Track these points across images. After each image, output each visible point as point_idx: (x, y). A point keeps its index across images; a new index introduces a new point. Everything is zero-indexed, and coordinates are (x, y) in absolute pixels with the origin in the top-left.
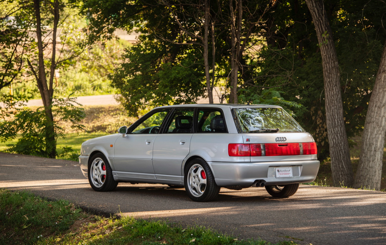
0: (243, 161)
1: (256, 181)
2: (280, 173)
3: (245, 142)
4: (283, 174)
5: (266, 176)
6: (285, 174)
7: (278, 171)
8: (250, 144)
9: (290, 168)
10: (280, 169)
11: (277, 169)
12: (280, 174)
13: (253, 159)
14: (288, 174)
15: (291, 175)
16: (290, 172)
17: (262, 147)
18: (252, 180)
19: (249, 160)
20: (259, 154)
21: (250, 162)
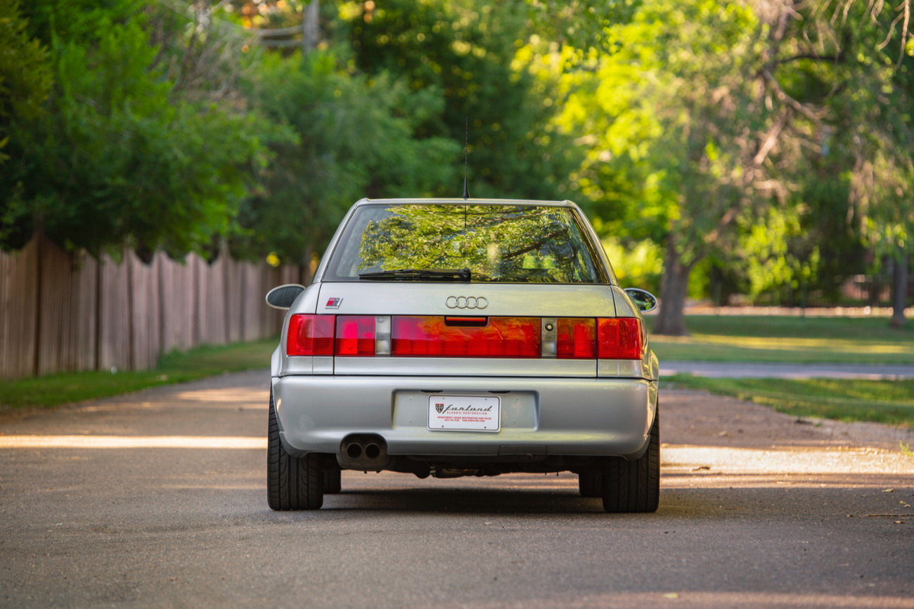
0: (308, 370)
1: (348, 439)
2: (446, 414)
3: (323, 309)
4: (457, 419)
5: (390, 424)
6: (465, 419)
7: (440, 408)
8: (337, 315)
9: (494, 403)
10: (446, 401)
11: (435, 400)
12: (447, 419)
13: (345, 365)
14: (482, 420)
15: (492, 424)
16: (489, 414)
17: (384, 328)
18: (338, 435)
19: (329, 370)
20: (366, 348)
21: (333, 375)
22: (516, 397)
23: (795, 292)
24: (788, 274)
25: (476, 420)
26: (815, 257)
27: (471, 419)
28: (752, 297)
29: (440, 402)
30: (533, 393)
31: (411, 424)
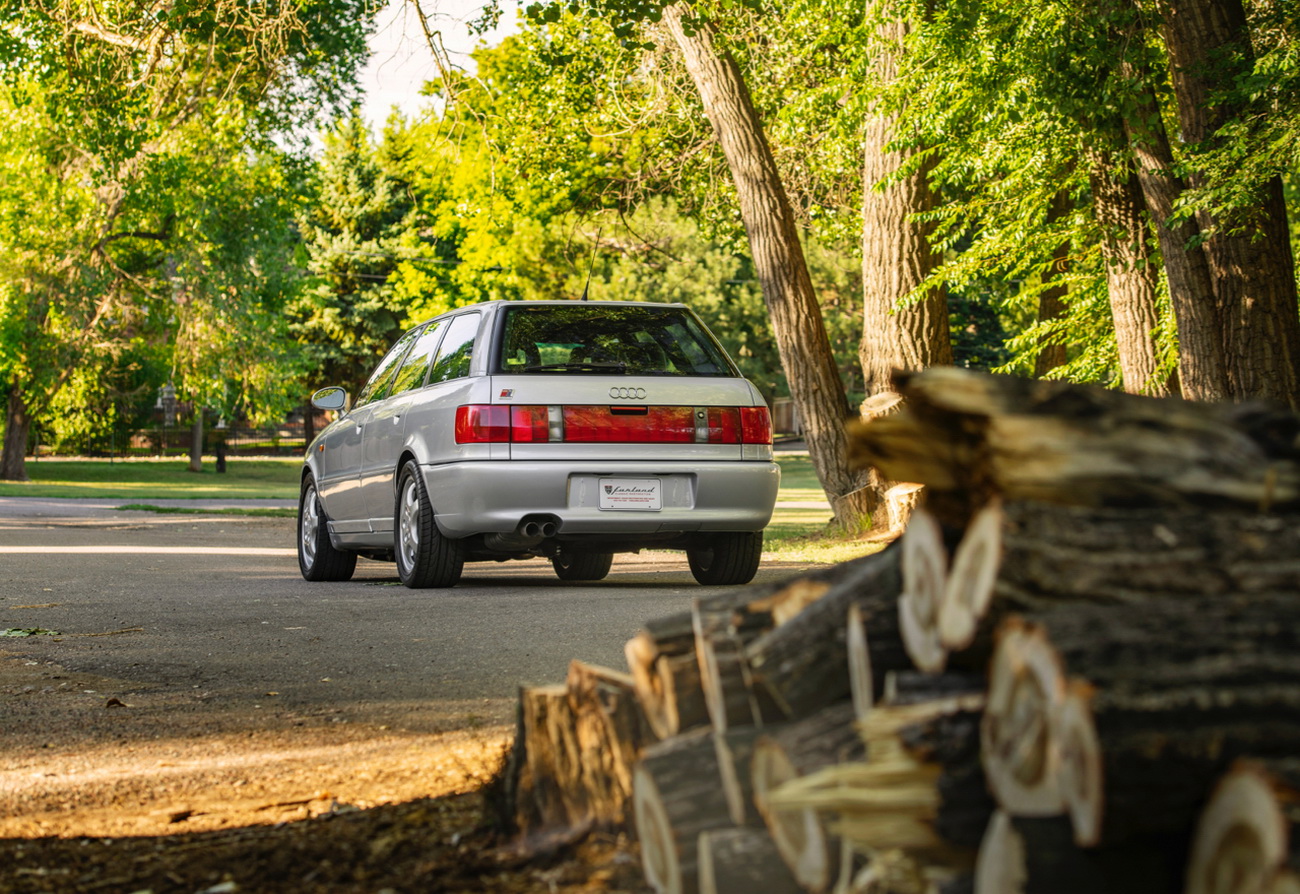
0: (485, 455)
1: (526, 518)
2: (614, 496)
3: (497, 400)
4: (625, 499)
5: (564, 504)
6: (631, 500)
7: (609, 489)
8: (511, 405)
9: (655, 484)
10: (614, 483)
11: (605, 483)
12: (616, 499)
13: (520, 451)
14: (647, 500)
15: (655, 504)
16: (652, 495)
17: (554, 416)
18: (516, 515)
19: (505, 455)
20: (540, 436)
21: (510, 460)
22: (676, 479)
23: (94, 441)
24: (88, 425)
25: (642, 500)
26: (112, 412)
27: (637, 500)
28: (55, 447)
29: (608, 484)
30: (692, 475)
31: (585, 504)
